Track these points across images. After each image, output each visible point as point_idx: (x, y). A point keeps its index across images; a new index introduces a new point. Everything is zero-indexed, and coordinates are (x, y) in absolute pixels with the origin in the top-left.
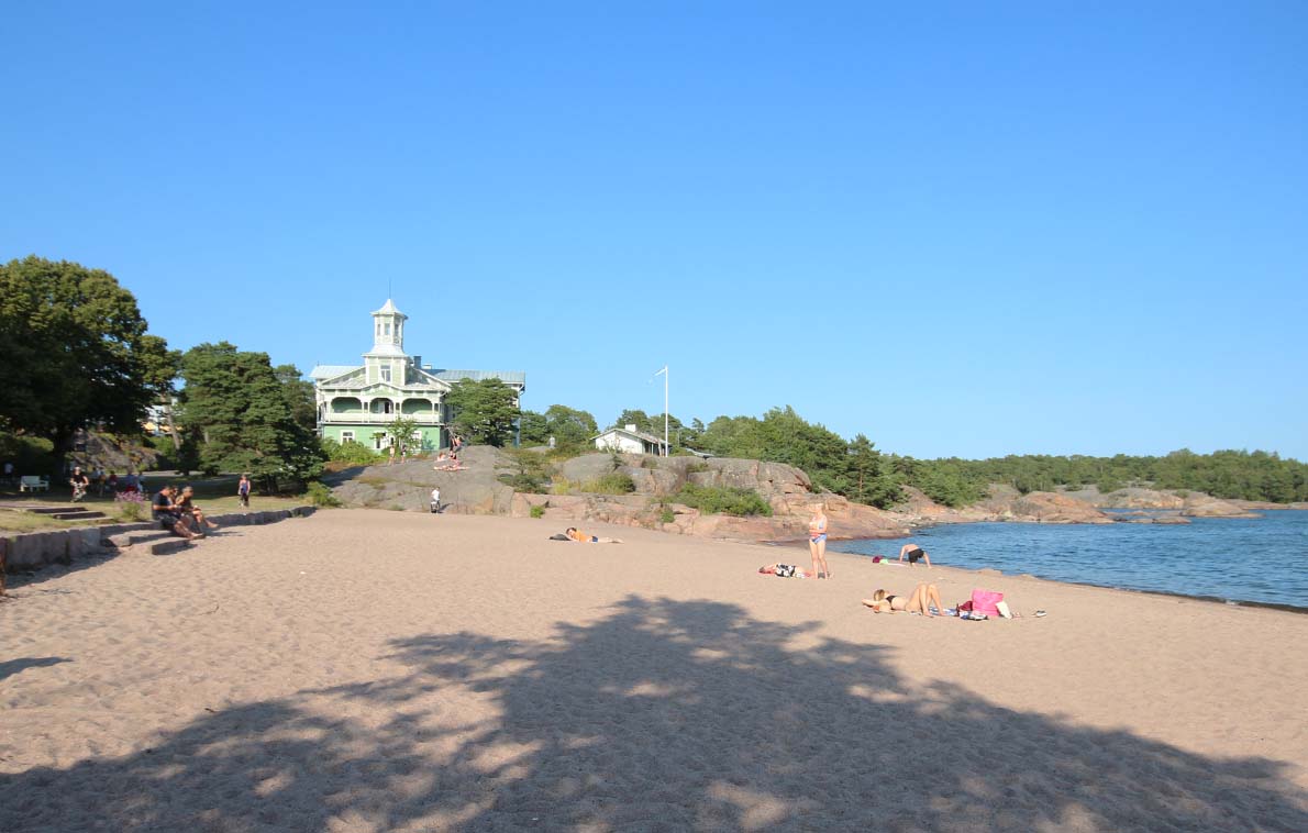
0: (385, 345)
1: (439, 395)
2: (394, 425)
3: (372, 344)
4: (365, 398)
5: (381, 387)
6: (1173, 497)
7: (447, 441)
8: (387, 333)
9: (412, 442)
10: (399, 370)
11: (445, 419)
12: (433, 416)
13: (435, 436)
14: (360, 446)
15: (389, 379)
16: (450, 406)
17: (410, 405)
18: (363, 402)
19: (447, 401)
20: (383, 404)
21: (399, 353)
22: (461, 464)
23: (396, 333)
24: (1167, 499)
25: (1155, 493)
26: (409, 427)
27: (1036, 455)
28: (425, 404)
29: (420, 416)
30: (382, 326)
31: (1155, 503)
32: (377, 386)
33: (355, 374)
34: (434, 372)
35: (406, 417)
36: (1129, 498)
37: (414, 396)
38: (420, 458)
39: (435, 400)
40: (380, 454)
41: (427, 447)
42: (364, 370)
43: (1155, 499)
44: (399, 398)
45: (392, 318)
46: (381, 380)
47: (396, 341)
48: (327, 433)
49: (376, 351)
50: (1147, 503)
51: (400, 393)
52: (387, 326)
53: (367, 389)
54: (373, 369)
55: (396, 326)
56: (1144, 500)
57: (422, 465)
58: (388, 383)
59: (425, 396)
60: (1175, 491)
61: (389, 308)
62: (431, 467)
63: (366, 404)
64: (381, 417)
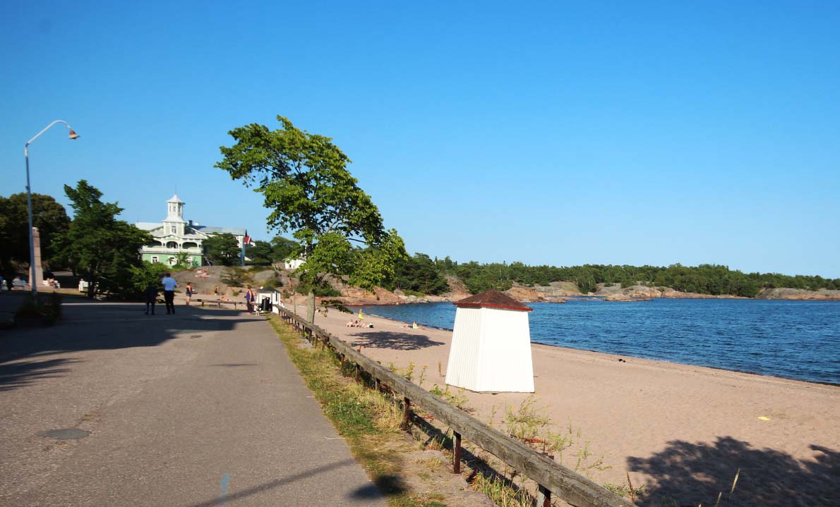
0: (173, 216)
1: (201, 241)
2: (178, 255)
3: (166, 216)
4: (163, 241)
5: (172, 237)
6: (656, 291)
7: (204, 263)
8: (174, 211)
9: (187, 262)
10: (181, 228)
11: (205, 251)
12: (198, 250)
13: (199, 260)
14: (162, 264)
15: (175, 232)
16: (207, 245)
17: (186, 245)
18: (162, 243)
19: (205, 244)
20: (172, 244)
21: (181, 221)
22: (207, 274)
23: (179, 211)
24: (653, 292)
25: (648, 289)
26: (185, 255)
27: (599, 265)
28: (194, 245)
29: (191, 250)
30: (172, 208)
31: (647, 294)
32: (169, 236)
33: (158, 229)
34: (198, 228)
35: (185, 251)
36: (634, 291)
37: (188, 241)
38: (191, 270)
39: (199, 243)
40: (171, 268)
41: (195, 264)
42: (163, 227)
43: (647, 292)
44: (181, 242)
45: (177, 204)
46: (171, 233)
47: (179, 215)
48: (145, 258)
49: (169, 219)
50: (643, 294)
51: (181, 240)
52: (175, 207)
53: (165, 237)
54: (168, 228)
55: (179, 208)
56: (641, 292)
57: (191, 274)
58: (174, 234)
59: (194, 241)
60: (658, 288)
61: (175, 199)
62: (194, 276)
63: (164, 244)
64: (172, 250)
